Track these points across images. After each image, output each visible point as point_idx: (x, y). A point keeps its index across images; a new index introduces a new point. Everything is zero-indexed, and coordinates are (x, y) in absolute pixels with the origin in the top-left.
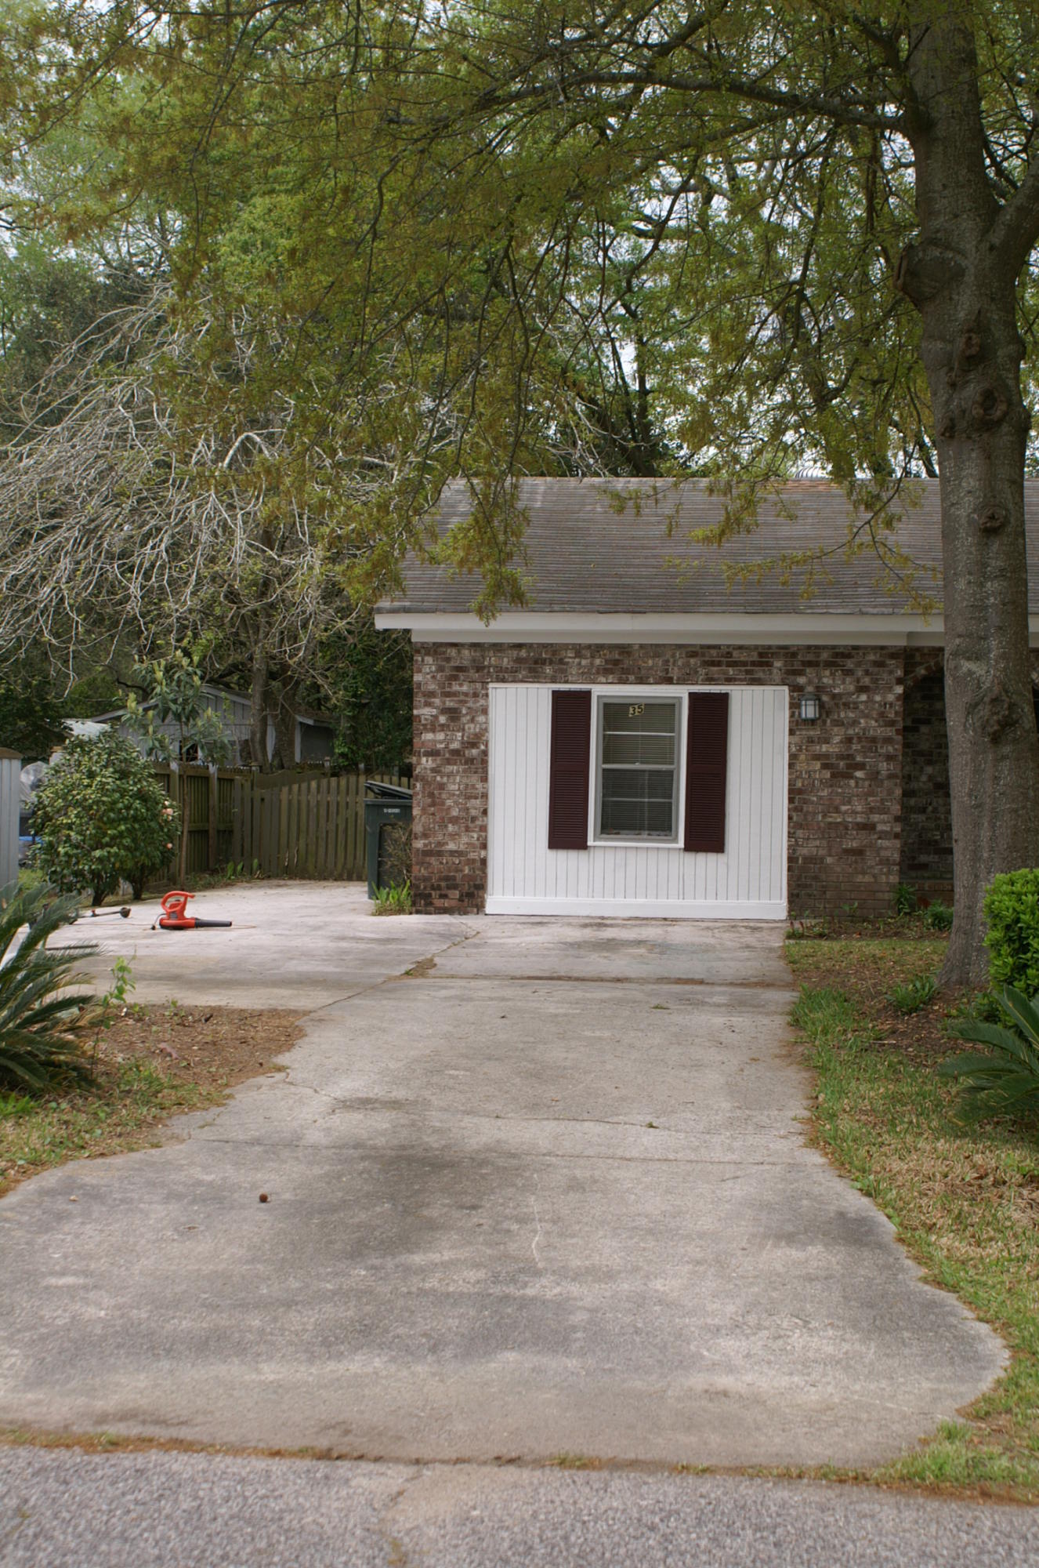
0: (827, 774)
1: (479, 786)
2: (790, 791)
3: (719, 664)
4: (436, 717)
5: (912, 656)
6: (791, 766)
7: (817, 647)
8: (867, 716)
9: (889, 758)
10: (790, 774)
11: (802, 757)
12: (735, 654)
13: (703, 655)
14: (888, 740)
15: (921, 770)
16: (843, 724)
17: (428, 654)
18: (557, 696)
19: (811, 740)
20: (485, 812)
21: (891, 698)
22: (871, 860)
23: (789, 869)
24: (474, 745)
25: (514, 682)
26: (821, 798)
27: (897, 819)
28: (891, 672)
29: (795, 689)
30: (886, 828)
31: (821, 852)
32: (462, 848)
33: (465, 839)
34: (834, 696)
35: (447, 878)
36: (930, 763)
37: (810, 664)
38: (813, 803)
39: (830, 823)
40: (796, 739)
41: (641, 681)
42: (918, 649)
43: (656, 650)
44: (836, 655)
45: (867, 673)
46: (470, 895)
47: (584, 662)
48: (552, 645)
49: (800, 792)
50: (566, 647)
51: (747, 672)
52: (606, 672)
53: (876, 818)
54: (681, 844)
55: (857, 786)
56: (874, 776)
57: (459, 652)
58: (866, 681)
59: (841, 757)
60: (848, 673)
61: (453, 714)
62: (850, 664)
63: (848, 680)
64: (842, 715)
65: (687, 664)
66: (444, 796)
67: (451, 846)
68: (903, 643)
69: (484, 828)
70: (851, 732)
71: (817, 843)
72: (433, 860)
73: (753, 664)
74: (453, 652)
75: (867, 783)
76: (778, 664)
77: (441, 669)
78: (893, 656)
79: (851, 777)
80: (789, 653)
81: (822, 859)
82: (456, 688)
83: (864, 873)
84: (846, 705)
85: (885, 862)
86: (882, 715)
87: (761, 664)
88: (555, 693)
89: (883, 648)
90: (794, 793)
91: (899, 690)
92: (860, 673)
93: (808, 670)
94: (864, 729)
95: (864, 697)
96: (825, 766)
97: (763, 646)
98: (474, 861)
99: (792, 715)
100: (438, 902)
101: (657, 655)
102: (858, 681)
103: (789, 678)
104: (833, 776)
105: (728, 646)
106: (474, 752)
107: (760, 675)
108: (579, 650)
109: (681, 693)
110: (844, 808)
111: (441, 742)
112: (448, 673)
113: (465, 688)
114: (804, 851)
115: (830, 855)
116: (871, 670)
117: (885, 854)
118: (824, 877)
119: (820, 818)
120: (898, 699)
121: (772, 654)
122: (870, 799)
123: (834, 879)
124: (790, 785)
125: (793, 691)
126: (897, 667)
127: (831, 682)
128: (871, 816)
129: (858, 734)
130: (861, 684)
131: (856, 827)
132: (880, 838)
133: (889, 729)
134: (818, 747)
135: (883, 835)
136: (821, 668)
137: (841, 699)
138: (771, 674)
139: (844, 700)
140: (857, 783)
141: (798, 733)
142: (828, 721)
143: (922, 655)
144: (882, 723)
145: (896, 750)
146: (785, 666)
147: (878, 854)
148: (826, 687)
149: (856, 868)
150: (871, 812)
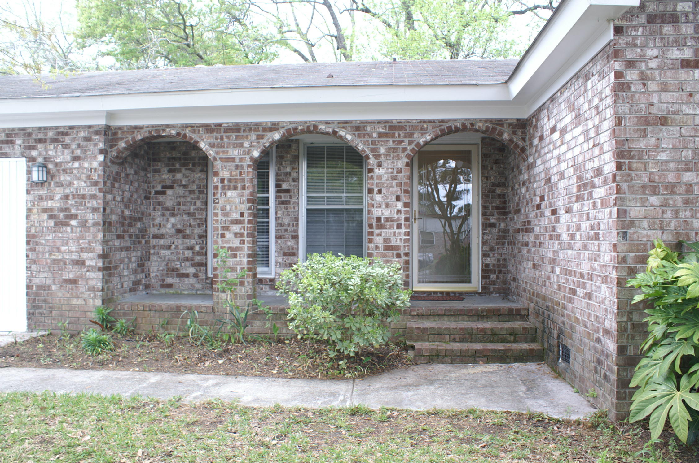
0: (52, 223)
2: (28, 236)
5: (115, 134)
6: (28, 217)
7: (46, 128)
8: (79, 179)
9: (94, 210)
10: (27, 223)
11: (35, 210)
14: (93, 197)
15: (167, 220)
16: (62, 185)
19: (41, 198)
21: (95, 164)
22: (82, 287)
23: (28, 294)
26: (47, 241)
27: (100, 256)
28: (95, 145)
29: (31, 160)
30: (92, 263)
31: (49, 282)
34: (56, 164)
36: (173, 215)
37: (40, 141)
38: (42, 244)
39: (54, 260)
40: (31, 197)
42: (120, 128)
44: (58, 134)
45: (79, 146)
49: (34, 236)
53: (85, 256)
55: (72, 232)
56: (84, 224)
58: (78, 152)
59: (62, 210)
60: (66, 146)
62: (67, 140)
63: (66, 151)
64: (62, 178)
68: (102, 122)
70: (67, 191)
71: (46, 275)
73: (3, 142)
75: (79, 229)
76: (19, 142)
78: (97, 133)
79: (67, 225)
80: (26, 133)
81: (49, 287)
83: (78, 297)
84: (65, 171)
85: (92, 289)
86: (89, 177)
87: (7, 142)
89: (90, 127)
91: (101, 158)
92: (74, 146)
93: (39, 146)
94: (77, 189)
95: (76, 165)
96: (51, 217)
97: (9, 129)
99: (28, 180)
102: (73, 152)
103: (26, 151)
104: (56, 224)
107: (7, 150)
110: (63, 248)
114: (36, 281)
115: (54, 284)
116: (82, 144)
117: (92, 283)
118: (50, 301)
119: (47, 256)
120: (100, 165)
121: (15, 134)
122: (81, 241)
123: (58, 301)
124: (27, 231)
125: (29, 162)
126: (100, 141)
127: (54, 154)
128: (82, 254)
129: (73, 192)
130: (75, 155)
131: (72, 263)
132: (88, 271)
133: (94, 188)
134: (45, 203)
135: (90, 269)
136: (48, 144)
137: (61, 166)
138: (14, 149)
139: (63, 167)
140: (72, 229)
141: (32, 192)
142: (52, 183)
143: (123, 132)
144: (89, 184)
145: (98, 204)
146: (23, 143)
147: (87, 283)
148: (51, 158)
149: (72, 294)
150: (82, 251)
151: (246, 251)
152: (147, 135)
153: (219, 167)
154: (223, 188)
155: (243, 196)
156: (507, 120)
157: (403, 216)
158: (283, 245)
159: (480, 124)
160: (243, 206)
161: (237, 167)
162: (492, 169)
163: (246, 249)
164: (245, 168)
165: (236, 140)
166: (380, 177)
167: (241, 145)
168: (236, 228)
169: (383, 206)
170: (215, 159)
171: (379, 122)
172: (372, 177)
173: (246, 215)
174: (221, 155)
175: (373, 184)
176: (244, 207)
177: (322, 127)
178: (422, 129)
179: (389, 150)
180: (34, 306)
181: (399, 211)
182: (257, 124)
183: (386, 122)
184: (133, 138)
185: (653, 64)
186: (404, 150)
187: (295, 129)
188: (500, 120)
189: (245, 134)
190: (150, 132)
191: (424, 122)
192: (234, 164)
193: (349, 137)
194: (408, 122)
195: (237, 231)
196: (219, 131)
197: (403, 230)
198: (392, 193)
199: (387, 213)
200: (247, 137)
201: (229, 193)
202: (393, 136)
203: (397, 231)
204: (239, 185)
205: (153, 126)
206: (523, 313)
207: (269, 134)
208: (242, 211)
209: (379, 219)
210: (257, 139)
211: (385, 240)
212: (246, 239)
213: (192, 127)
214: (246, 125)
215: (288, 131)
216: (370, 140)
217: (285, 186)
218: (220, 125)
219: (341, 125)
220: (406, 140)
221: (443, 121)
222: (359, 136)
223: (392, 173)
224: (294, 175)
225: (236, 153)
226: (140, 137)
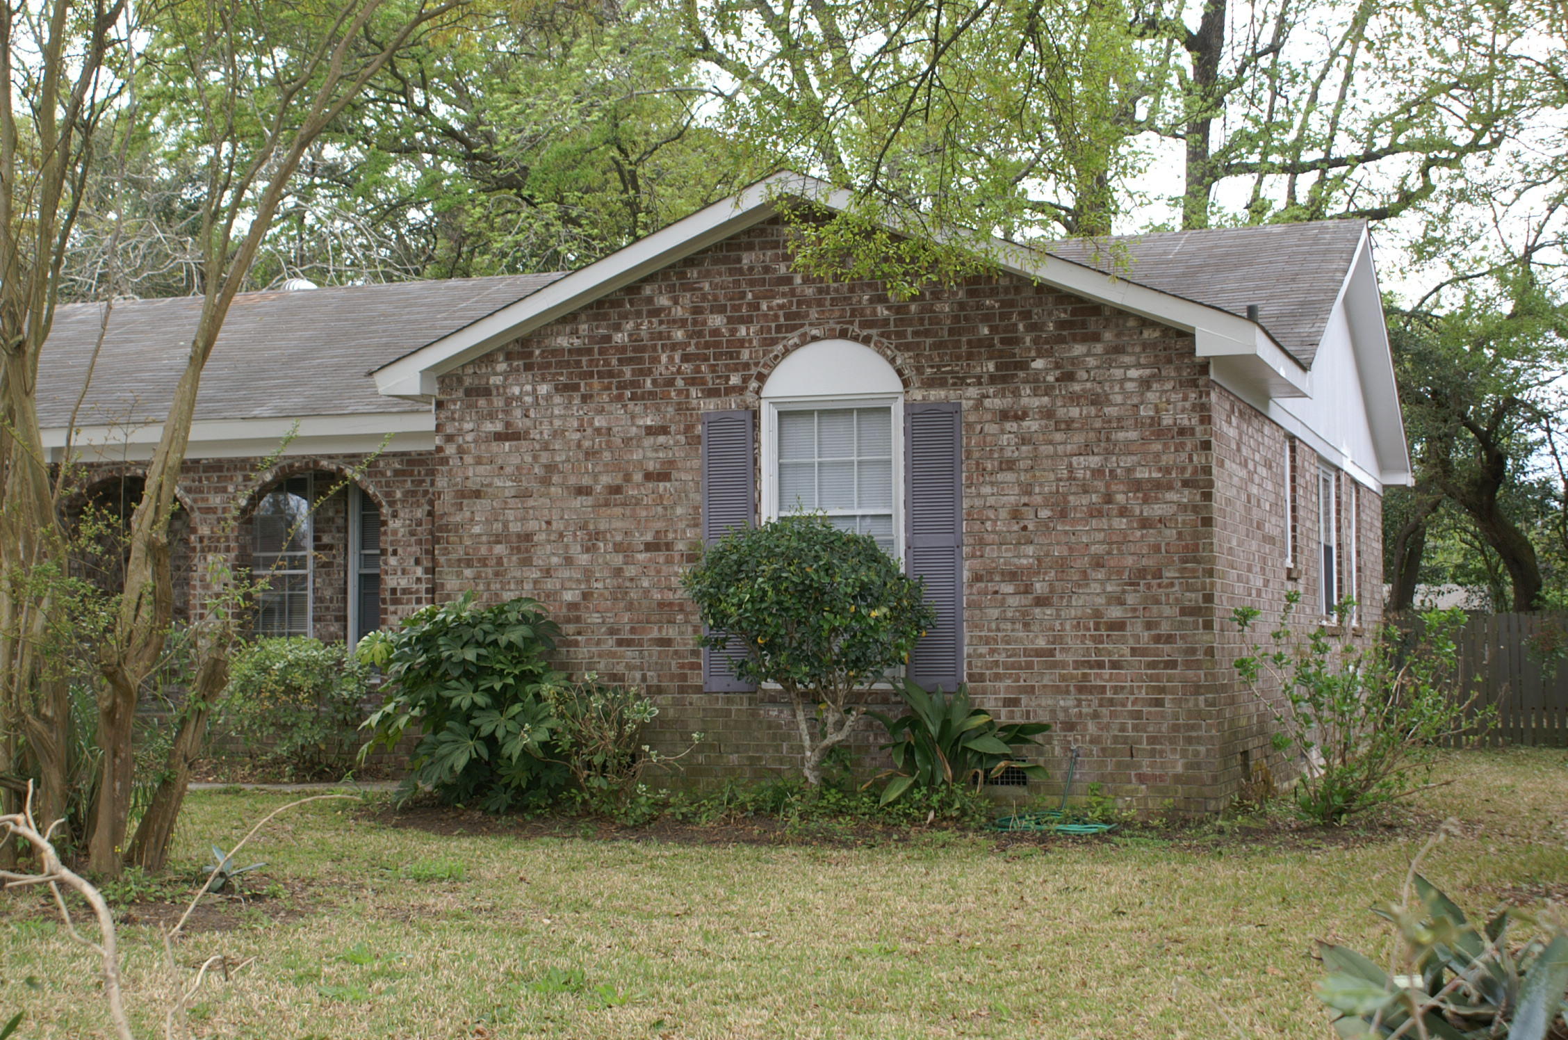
152: (106, 476)
153: (198, 520)
154: (202, 550)
155: (226, 561)
157: (424, 586)
158: (323, 632)
160: (226, 574)
161: (219, 520)
164: (230, 521)
165: (218, 482)
166: (395, 532)
167: (225, 490)
169: (399, 573)
170: (192, 509)
171: (395, 455)
172: (385, 533)
174: (201, 505)
175: (386, 542)
177: (324, 463)
179: (407, 494)
181: (419, 580)
182: (244, 461)
183: (403, 454)
184: (89, 481)
185: (469, 438)
187: (291, 466)
189: (229, 474)
190: (110, 472)
192: (215, 516)
193: (357, 477)
196: (195, 470)
197: (424, 606)
198: (410, 555)
199: (404, 583)
200: (231, 478)
201: (210, 558)
202: (411, 474)
205: (114, 463)
207: (259, 474)
209: (394, 591)
210: (244, 481)
214: (230, 461)
215: (282, 469)
216: (383, 480)
217: (326, 539)
218: (197, 461)
219: (347, 460)
220: (428, 480)
222: (370, 475)
223: (410, 526)
224: (340, 522)
225: (218, 500)
226: (97, 479)
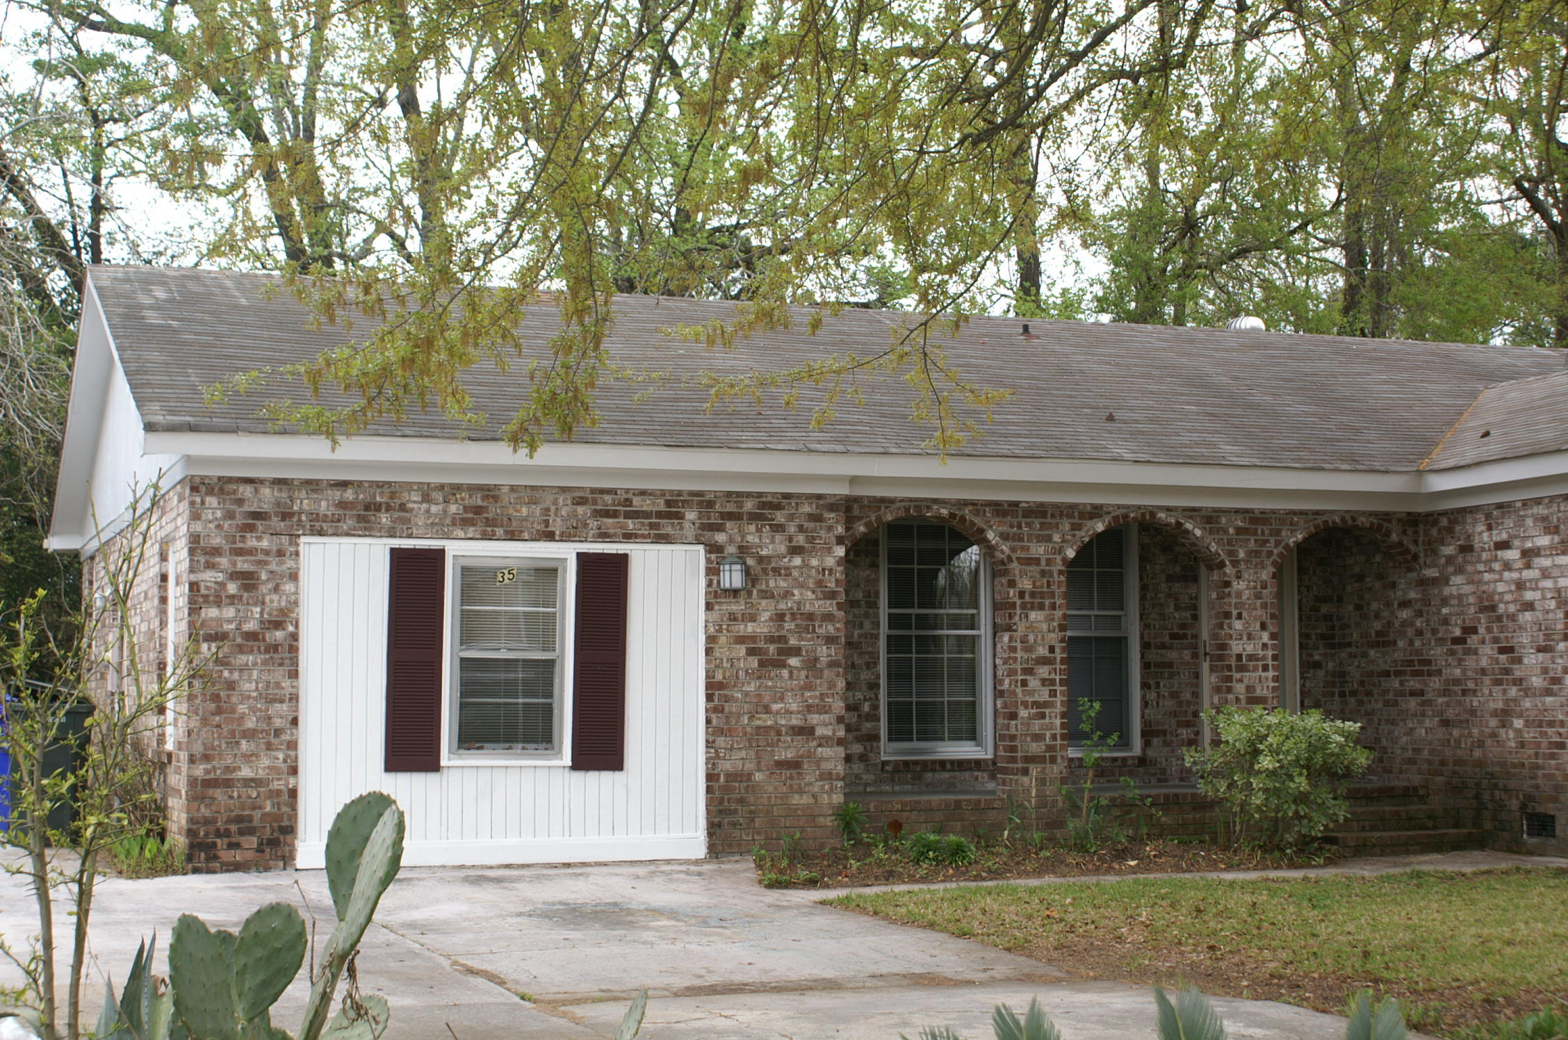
0: (754, 662)
1: (286, 683)
2: (708, 686)
3: (614, 514)
4: (222, 585)
5: (852, 509)
6: (708, 651)
7: (739, 494)
8: (802, 586)
9: (830, 640)
10: (707, 662)
11: (723, 640)
12: (637, 501)
13: (595, 502)
14: (828, 617)
16: (773, 597)
17: (210, 492)
18: (396, 554)
20: (295, 722)
21: (830, 562)
22: (809, 774)
23: (709, 790)
24: (278, 625)
25: (335, 535)
26: (747, 694)
27: (840, 720)
28: (830, 529)
29: (713, 548)
30: (827, 732)
31: (749, 766)
32: (261, 774)
33: (265, 762)
34: (761, 560)
35: (239, 819)
37: (731, 516)
38: (736, 700)
39: (758, 728)
40: (715, 615)
41: (512, 536)
43: (532, 494)
44: (763, 505)
45: (801, 529)
46: (274, 843)
47: (434, 509)
48: (389, 483)
49: (721, 686)
50: (409, 486)
51: (652, 526)
52: (465, 523)
53: (814, 719)
54: (567, 759)
55: (791, 677)
56: (811, 664)
57: (256, 490)
58: (800, 540)
59: (771, 639)
60: (778, 528)
61: (248, 580)
62: (780, 517)
63: (778, 537)
64: (772, 584)
65: (574, 514)
66: (234, 699)
67: (246, 772)
68: (843, 490)
69: (293, 745)
70: (782, 606)
71: (743, 754)
72: (218, 793)
73: (660, 515)
74: (246, 491)
75: (803, 673)
76: (691, 515)
77: (230, 515)
78: (832, 508)
79: (783, 665)
80: (704, 501)
81: (749, 775)
82: (251, 542)
83: (801, 792)
84: (776, 571)
85: (827, 776)
86: (820, 583)
87: (669, 515)
88: (393, 551)
89: (819, 497)
90: (713, 688)
91: (840, 551)
92: (792, 529)
93: (729, 525)
94: (799, 603)
95: (797, 561)
96: (751, 652)
97: (671, 491)
98: (279, 792)
99: (709, 584)
100: (226, 855)
101: (533, 502)
102: (790, 539)
103: (705, 533)
104: (762, 664)
105: (627, 491)
106: (279, 635)
107: (668, 530)
108: (427, 493)
109: (566, 553)
110: (775, 707)
111: (229, 621)
112: (240, 520)
113: (265, 543)
114: (726, 766)
115: (759, 770)
116: (806, 525)
117: (826, 766)
118: (752, 799)
119: (746, 721)
120: (839, 564)
121: (683, 502)
122: (808, 694)
123: (765, 801)
124: (707, 677)
125: (710, 552)
126: (837, 522)
127: (757, 540)
128: (809, 717)
129: (791, 609)
130: (794, 544)
131: (791, 732)
132: (820, 745)
133: (828, 602)
134: (742, 627)
135: (824, 741)
136: (745, 522)
137: (770, 562)
138: (682, 528)
139: (773, 565)
140: (791, 673)
141: (716, 607)
142: (755, 592)
143: (861, 507)
144: (820, 595)
145: (838, 629)
146: (700, 518)
147: (818, 767)
148: (752, 547)
149: (791, 786)
150: (809, 711)
151: (1059, 708)
152: (902, 514)
153: (1017, 572)
154: (1024, 606)
155: (1053, 620)
156: (1395, 513)
157: (1270, 653)
159: (1363, 519)
160: (1052, 635)
161: (1043, 573)
162: (1314, 573)
163: (1059, 704)
164: (1056, 575)
165: (1041, 529)
166: (1239, 594)
167: (1049, 539)
168: (1043, 671)
169: (1245, 638)
170: (1011, 559)
171: (1237, 511)
172: (1229, 595)
173: (1058, 650)
174: (1019, 554)
175: (1230, 604)
176: (1053, 638)
177: (1162, 515)
178: (1292, 524)
179: (1250, 553)
180: (720, 812)
181: (1265, 646)
182: (1072, 506)
183: (1246, 511)
184: (879, 519)
186: (1270, 553)
187: (1126, 516)
188: (1387, 514)
189: (1054, 521)
190: (907, 510)
191: (1294, 513)
192: (1038, 568)
193: (1198, 532)
194: (1273, 512)
195: (1046, 676)
196: (1015, 514)
197: (1271, 674)
198: (1255, 618)
199: (1250, 649)
200: (1057, 526)
201: (1033, 615)
202: (1255, 534)
203: (1263, 674)
204: (1047, 602)
205: (911, 500)
206: (1421, 792)
207: (1089, 524)
208: (1053, 643)
209: (1239, 657)
210: (1073, 529)
211: (1250, 689)
212: (1058, 688)
213: (974, 504)
214: (1056, 506)
215: (1116, 518)
216: (1225, 537)
218: (1016, 504)
219: (1188, 513)
220: (1272, 540)
221: (1317, 513)
222: (1211, 531)
223: (1255, 588)
225: (1041, 550)
226: (889, 517)
